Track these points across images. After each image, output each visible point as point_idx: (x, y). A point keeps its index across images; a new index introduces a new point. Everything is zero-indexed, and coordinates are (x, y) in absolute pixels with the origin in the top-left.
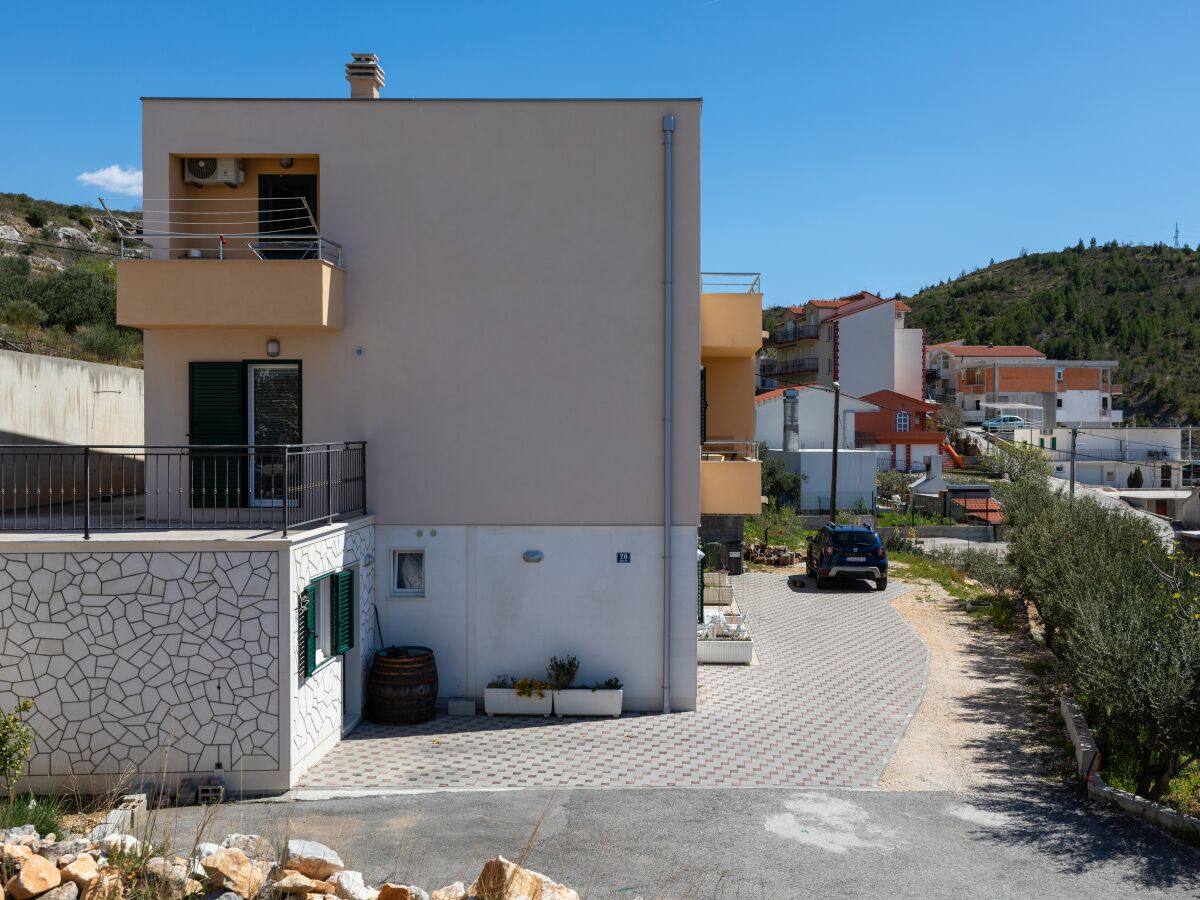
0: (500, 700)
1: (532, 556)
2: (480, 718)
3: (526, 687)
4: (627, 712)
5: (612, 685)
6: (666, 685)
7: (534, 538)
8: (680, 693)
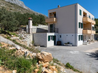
0: (65, 44)
1: (67, 35)
2: (63, 45)
3: (66, 44)
4: (72, 46)
5: (71, 44)
6: (75, 44)
7: (67, 34)
8: (76, 45)
